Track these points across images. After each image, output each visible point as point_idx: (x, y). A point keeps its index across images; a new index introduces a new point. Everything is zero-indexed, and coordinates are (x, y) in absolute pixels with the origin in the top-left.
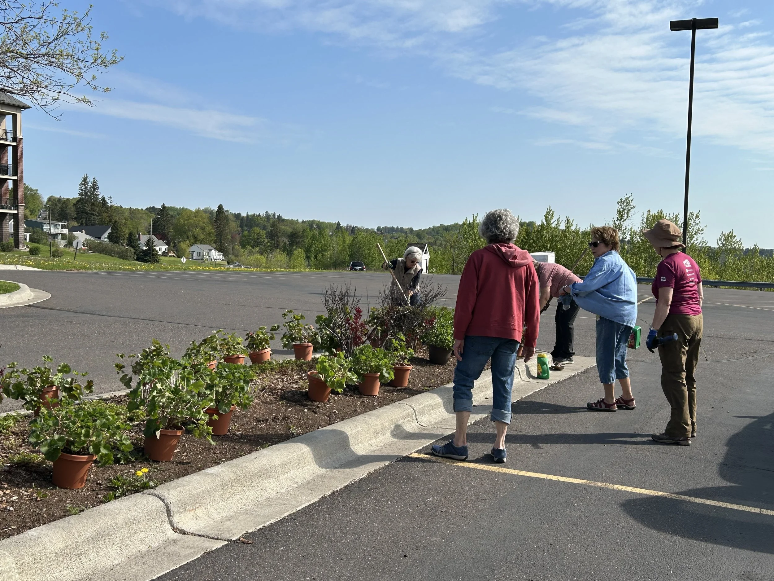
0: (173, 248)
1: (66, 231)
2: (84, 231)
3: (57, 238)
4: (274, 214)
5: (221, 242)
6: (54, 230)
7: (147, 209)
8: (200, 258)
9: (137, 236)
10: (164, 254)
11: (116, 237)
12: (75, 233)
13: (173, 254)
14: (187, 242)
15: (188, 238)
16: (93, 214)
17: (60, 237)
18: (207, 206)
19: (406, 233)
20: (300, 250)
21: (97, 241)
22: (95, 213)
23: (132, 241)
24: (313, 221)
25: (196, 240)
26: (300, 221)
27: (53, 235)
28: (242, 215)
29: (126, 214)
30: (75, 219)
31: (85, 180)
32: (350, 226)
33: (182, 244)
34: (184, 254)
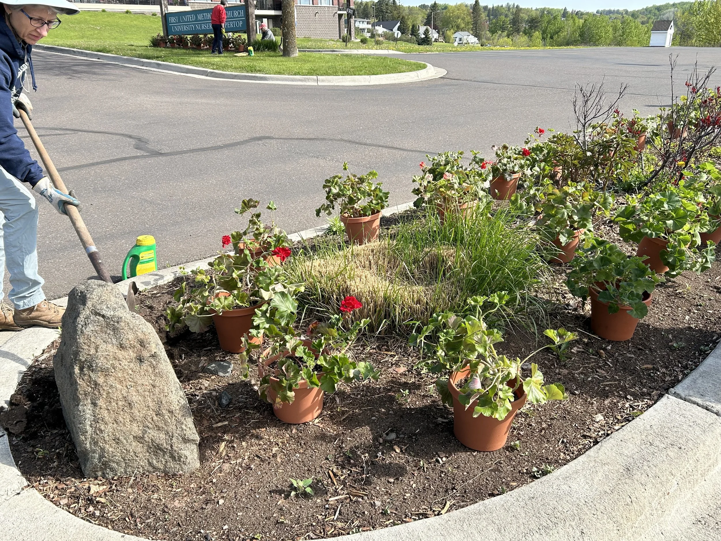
0: (442, 36)
1: (370, 26)
2: (381, 26)
3: (364, 32)
4: (514, 5)
5: (476, 29)
6: (362, 26)
7: (419, 6)
8: (461, 42)
9: (417, 27)
10: (436, 40)
11: (403, 29)
12: (376, 27)
13: (442, 40)
14: (452, 30)
15: (452, 27)
16: (387, 12)
17: (366, 31)
18: (462, 2)
19: (622, 14)
20: (537, 32)
21: (390, 32)
22: (388, 11)
23: (414, 31)
24: (544, 9)
25: (458, 28)
26: (534, 9)
27: (361, 29)
28: (489, 7)
30: (375, 16)
32: (575, 11)
33: (448, 32)
34: (449, 40)
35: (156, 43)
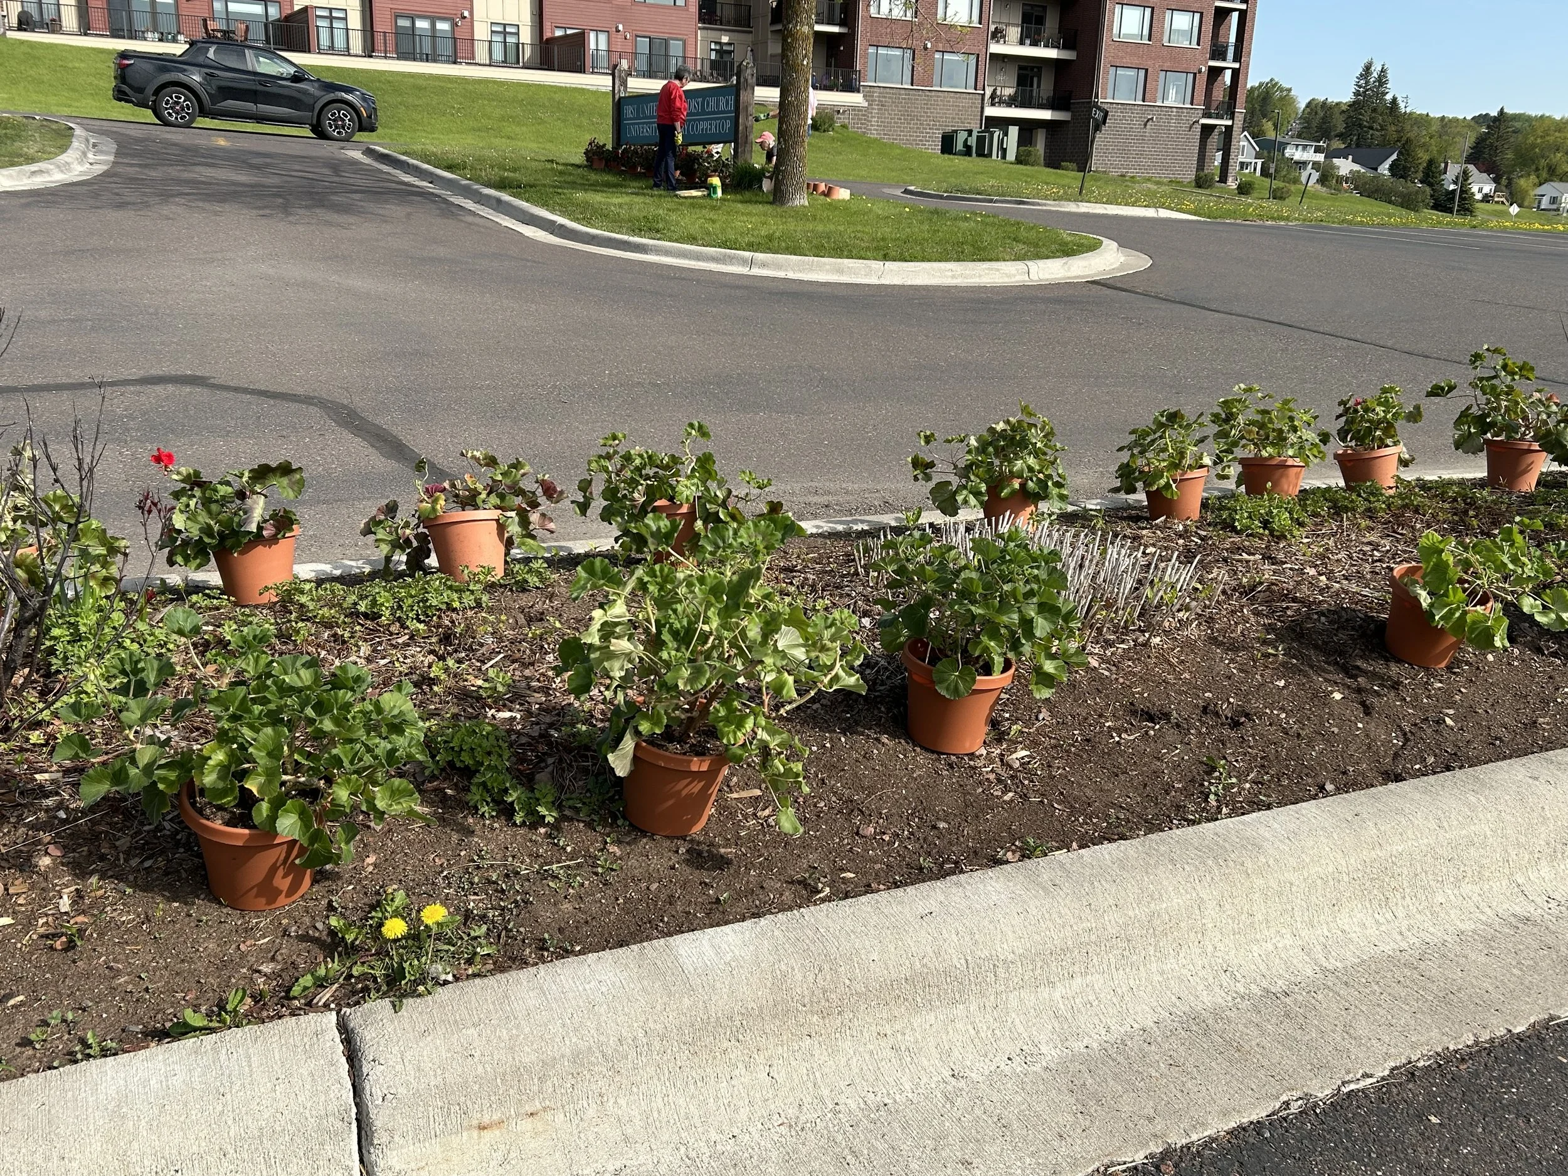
0: (1504, 189)
1: (1320, 157)
2: (1350, 157)
3: (1305, 169)
6: (1298, 155)
7: (1474, 118)
8: (1554, 207)
9: (1443, 165)
10: (1487, 199)
11: (1405, 167)
12: (1335, 160)
13: (1503, 199)
14: (1533, 177)
15: (1537, 169)
16: (1372, 128)
17: (1310, 167)
21: (1370, 174)
22: (1375, 126)
23: (1431, 175)
25: (1552, 175)
27: (1297, 163)
29: (1434, 128)
30: (1341, 136)
31: (1368, 68)
33: (1522, 182)
34: (1523, 199)
35: (596, 157)
